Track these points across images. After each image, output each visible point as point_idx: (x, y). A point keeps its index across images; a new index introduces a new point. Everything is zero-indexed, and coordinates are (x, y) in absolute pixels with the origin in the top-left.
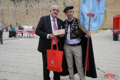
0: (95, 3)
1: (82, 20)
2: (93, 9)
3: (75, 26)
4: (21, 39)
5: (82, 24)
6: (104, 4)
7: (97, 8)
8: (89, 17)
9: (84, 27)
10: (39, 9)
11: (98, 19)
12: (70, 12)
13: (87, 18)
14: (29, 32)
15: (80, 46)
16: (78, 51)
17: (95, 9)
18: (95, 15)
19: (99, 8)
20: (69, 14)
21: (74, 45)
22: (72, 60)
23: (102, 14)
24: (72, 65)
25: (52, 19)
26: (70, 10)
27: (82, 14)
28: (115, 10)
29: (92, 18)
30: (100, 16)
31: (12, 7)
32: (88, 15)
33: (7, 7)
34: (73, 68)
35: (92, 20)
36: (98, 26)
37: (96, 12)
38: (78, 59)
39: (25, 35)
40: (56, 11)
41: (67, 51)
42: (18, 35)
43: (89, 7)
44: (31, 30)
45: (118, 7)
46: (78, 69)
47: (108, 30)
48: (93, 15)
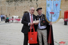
0: (54, 6)
1: (47, 16)
2: (53, 10)
3: (43, 19)
4: (12, 24)
5: (47, 18)
6: (59, 7)
7: (55, 9)
8: (51, 14)
9: (48, 20)
10: (22, 6)
11: (56, 15)
12: (40, 11)
13: (50, 15)
14: (16, 20)
15: (46, 30)
16: (45, 33)
17: (54, 9)
18: (55, 13)
19: (56, 9)
20: (40, 12)
21: (43, 29)
22: (41, 38)
23: (58, 12)
24: (41, 41)
25: (30, 15)
26: (40, 10)
27: (47, 12)
28: (65, 8)
29: (53, 15)
30: (57, 14)
31: (7, 5)
32: (51, 13)
33: (4, 5)
34: (42, 42)
35: (53, 16)
36: (56, 19)
37: (55, 11)
38: (44, 37)
39: (14, 21)
40: (33, 11)
41: (39, 33)
42: (10, 21)
43: (51, 8)
44: (18, 19)
45: (67, 6)
46: (45, 43)
47: (62, 19)
48: (53, 13)
